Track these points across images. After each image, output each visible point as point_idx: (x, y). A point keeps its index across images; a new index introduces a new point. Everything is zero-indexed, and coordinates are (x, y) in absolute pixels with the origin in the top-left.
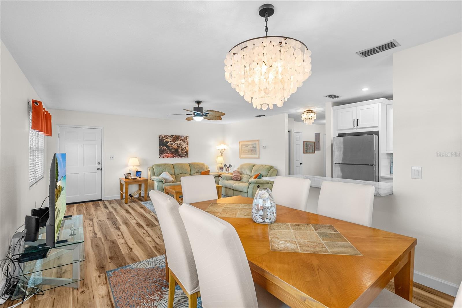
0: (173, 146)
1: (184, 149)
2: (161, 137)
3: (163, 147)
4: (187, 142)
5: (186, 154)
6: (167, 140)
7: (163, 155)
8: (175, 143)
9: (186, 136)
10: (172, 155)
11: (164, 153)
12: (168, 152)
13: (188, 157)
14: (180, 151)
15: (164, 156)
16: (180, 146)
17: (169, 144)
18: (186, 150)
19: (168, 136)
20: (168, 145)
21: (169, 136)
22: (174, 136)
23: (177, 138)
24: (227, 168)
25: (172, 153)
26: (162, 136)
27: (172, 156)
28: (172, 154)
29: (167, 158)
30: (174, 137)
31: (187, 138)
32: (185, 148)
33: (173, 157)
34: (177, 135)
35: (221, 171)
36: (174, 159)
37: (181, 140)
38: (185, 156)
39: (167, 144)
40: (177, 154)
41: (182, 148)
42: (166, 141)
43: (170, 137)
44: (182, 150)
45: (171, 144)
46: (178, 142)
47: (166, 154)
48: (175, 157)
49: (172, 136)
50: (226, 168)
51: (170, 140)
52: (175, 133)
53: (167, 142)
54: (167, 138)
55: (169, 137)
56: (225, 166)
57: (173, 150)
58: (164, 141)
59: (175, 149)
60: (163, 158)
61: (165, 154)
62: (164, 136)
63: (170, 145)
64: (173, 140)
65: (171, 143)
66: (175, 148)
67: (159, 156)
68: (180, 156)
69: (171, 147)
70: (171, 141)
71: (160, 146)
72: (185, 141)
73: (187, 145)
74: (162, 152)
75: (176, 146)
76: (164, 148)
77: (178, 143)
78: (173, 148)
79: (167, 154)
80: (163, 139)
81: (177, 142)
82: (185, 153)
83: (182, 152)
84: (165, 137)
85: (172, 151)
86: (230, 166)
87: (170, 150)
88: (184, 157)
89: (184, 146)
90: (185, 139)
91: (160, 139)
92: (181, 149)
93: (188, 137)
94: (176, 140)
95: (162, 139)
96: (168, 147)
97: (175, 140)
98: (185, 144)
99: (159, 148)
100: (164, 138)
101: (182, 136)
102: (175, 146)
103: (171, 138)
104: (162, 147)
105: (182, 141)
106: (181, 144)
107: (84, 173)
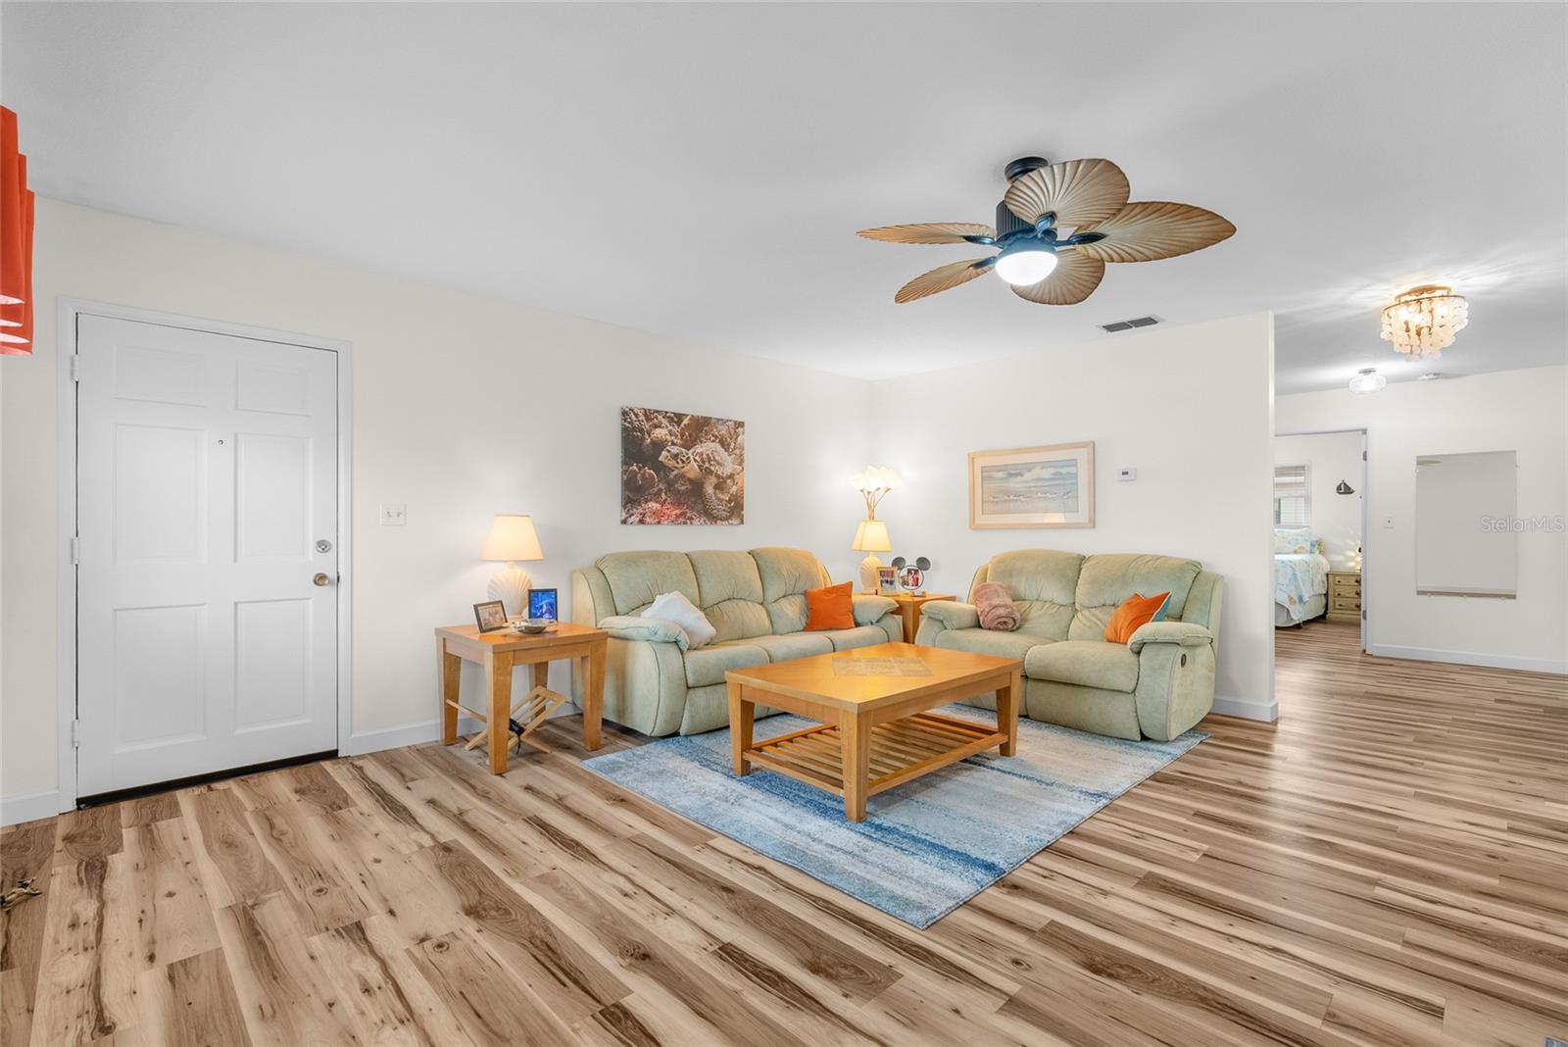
0: (681, 465)
1: (728, 481)
2: (633, 416)
3: (639, 469)
4: (737, 452)
5: (736, 509)
6: (660, 433)
7: (641, 510)
8: (690, 453)
9: (735, 422)
10: (678, 512)
11: (647, 501)
12: (664, 496)
13: (742, 522)
14: (709, 490)
15: (644, 515)
16: (712, 468)
17: (664, 453)
18: (734, 489)
19: (660, 417)
20: (661, 462)
21: (665, 415)
22: (687, 415)
23: (698, 428)
24: (909, 571)
25: (678, 499)
26: (636, 415)
27: (678, 517)
28: (678, 504)
29: (659, 523)
30: (686, 421)
31: (740, 429)
32: (731, 476)
33: (683, 519)
34: (700, 415)
35: (888, 586)
36: (688, 527)
37: (716, 437)
38: (730, 517)
39: (660, 455)
40: (701, 506)
41: (718, 476)
42: (653, 443)
43: (671, 420)
44: (721, 485)
45: (675, 456)
46: (707, 447)
47: (654, 505)
48: (691, 519)
49: (680, 417)
50: (904, 572)
51: (668, 437)
52: (693, 408)
53: (659, 446)
54: (656, 426)
55: (665, 422)
56: (898, 562)
57: (683, 488)
58: (643, 439)
59: (690, 480)
60: (642, 522)
61: (650, 504)
62: (645, 415)
63: (671, 463)
64: (682, 436)
65: (675, 450)
66: (691, 475)
67: (621, 515)
68: (712, 517)
69: (676, 472)
70: (673, 444)
71: (624, 463)
72: (732, 446)
73: (740, 465)
74: (634, 494)
75: (695, 464)
76: (644, 474)
77: (702, 454)
78: (682, 476)
79: (659, 506)
80: (641, 431)
81: (699, 449)
82: (729, 501)
83: (718, 499)
84: (648, 419)
85: (679, 491)
86: (923, 563)
87: (670, 485)
88: (727, 519)
89: (727, 470)
90: (730, 435)
91: (625, 430)
92: (713, 480)
93: (742, 424)
94: (694, 435)
95: (634, 429)
96: (660, 468)
97: (690, 435)
98: (729, 459)
99: (624, 472)
100: (646, 426)
101: (718, 420)
102: (692, 469)
103: (676, 429)
104: (634, 467)
105: (718, 446)
106: (717, 458)
107: (236, 604)
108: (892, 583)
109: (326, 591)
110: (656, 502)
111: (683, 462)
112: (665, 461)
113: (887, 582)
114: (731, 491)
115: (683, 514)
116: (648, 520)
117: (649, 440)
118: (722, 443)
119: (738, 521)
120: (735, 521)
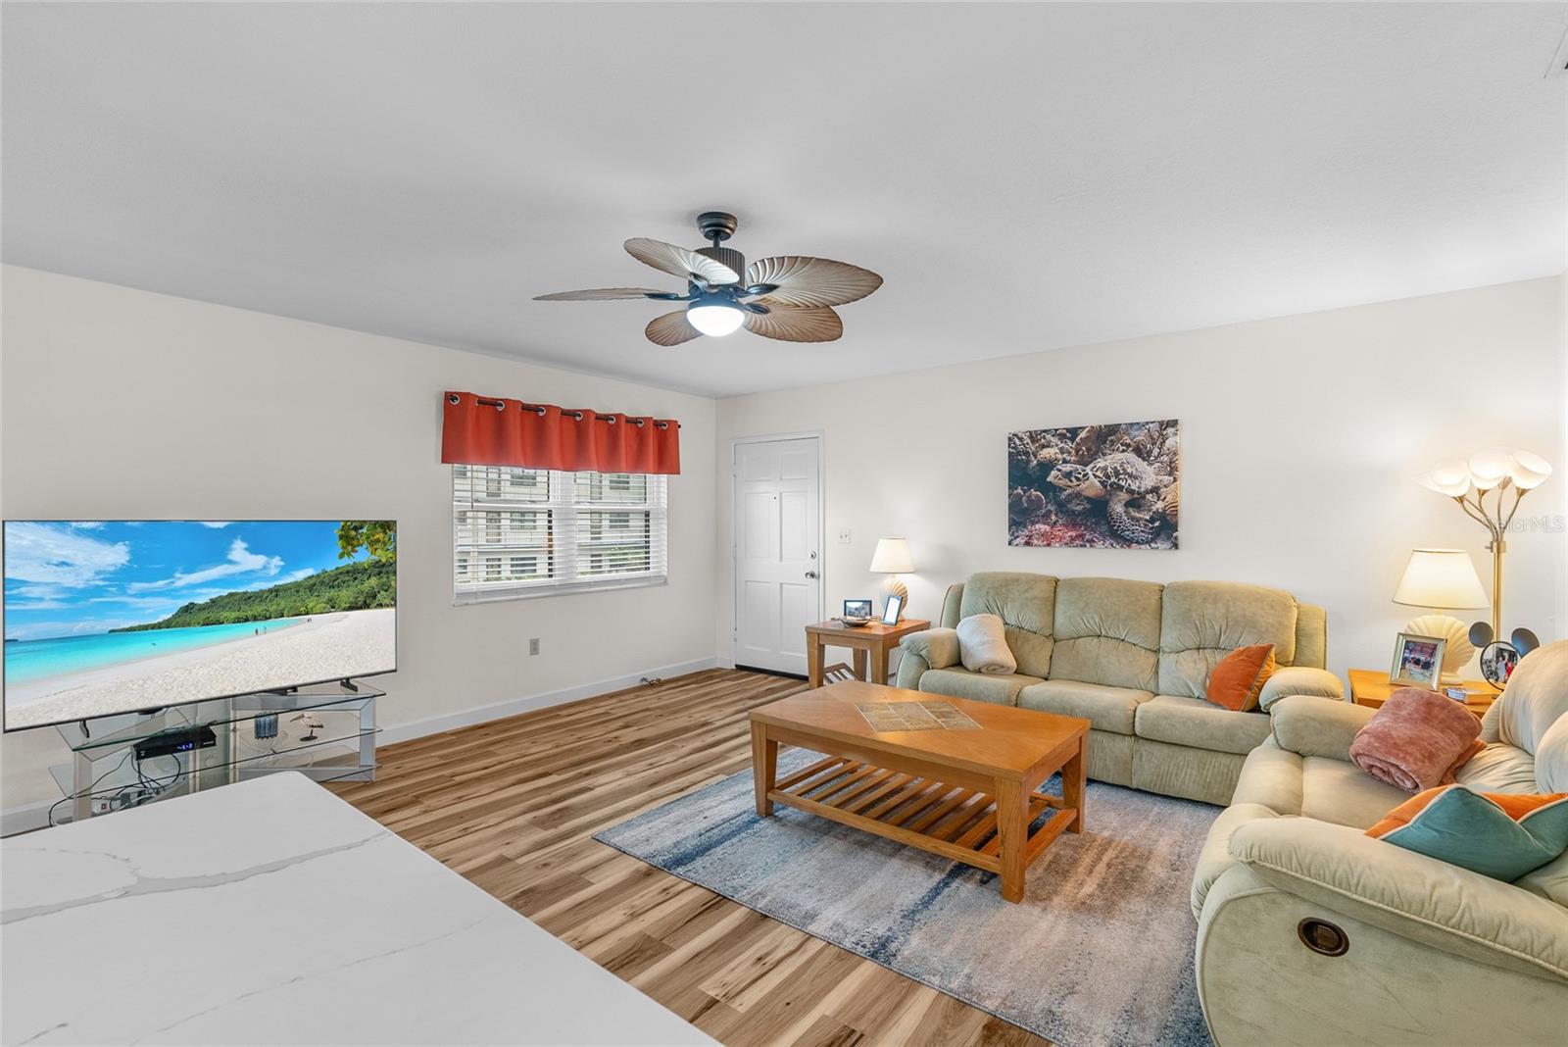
0: (1075, 483)
1: (1149, 497)
2: (1018, 442)
3: (1025, 492)
4: (1165, 458)
5: (1165, 528)
6: (1047, 453)
7: (1026, 532)
8: (1088, 469)
9: (1161, 423)
10: (1074, 534)
11: (1033, 523)
12: (1053, 518)
13: (1176, 546)
14: (1118, 508)
15: (1030, 537)
16: (1122, 483)
17: (1054, 473)
18: (1160, 505)
19: (1049, 437)
20: (1050, 482)
21: (1055, 432)
22: (1083, 428)
23: (1104, 437)
24: (1500, 652)
25: (1073, 520)
26: (1021, 439)
27: (1073, 539)
28: (1074, 526)
29: (1048, 545)
30: (1083, 435)
31: (1170, 430)
32: (1155, 490)
33: (1081, 541)
34: (1103, 424)
35: (1417, 669)
36: (1087, 551)
37: (1128, 446)
38: (1153, 540)
39: (1049, 474)
40: (1104, 528)
41: (1131, 492)
42: (1040, 464)
43: (1062, 437)
44: (1136, 501)
45: (1068, 475)
46: (1110, 460)
47: (1042, 527)
48: (1091, 542)
49: (1074, 432)
50: (1490, 653)
51: (1059, 456)
52: (1091, 416)
53: (1047, 466)
54: (1043, 447)
55: (1055, 440)
56: (1480, 633)
57: (1080, 508)
58: (1028, 461)
59: (1089, 499)
60: (1028, 544)
61: (1037, 526)
62: (1031, 437)
63: (1064, 482)
64: (1077, 452)
65: (1067, 468)
66: (1090, 493)
67: (1007, 537)
68: (1120, 538)
69: (1069, 491)
70: (1065, 461)
71: (1010, 487)
72: (1156, 451)
73: (1170, 474)
74: (1020, 517)
75: (1096, 482)
76: (1030, 496)
77: (1105, 468)
79: (1047, 528)
80: (1027, 453)
81: (1101, 463)
82: (1152, 520)
83: (1133, 518)
84: (1034, 440)
85: (1073, 511)
86: (1526, 639)
87: (1061, 507)
88: (1148, 542)
89: (1148, 482)
90: (1152, 440)
91: (1010, 454)
92: (1124, 496)
93: (1174, 423)
94: (1094, 447)
95: (1019, 453)
96: (1051, 489)
97: (1088, 450)
98: (1150, 469)
99: (1010, 495)
100: (1032, 448)
101: (1132, 425)
102: (1092, 486)
103: (1069, 445)
104: (1020, 491)
105: (1131, 456)
106: (1129, 470)
107: (781, 584)
108: (1427, 666)
109: (813, 581)
110: (1045, 524)
111: (1078, 479)
112: (1056, 482)
113: (1417, 662)
114: (1154, 508)
115: (1081, 536)
116: (1035, 542)
117: (1035, 462)
118: (1139, 451)
119: (1167, 545)
120: (1162, 544)
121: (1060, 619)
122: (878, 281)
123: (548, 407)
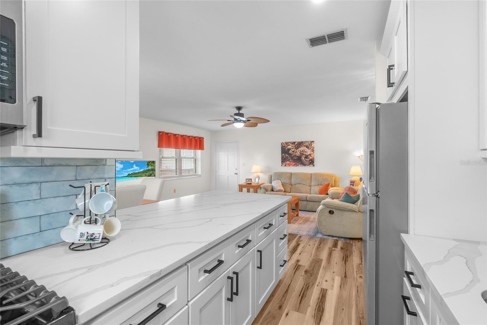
0: (295, 153)
1: (309, 156)
3: (285, 155)
4: (312, 148)
5: (312, 162)
6: (289, 147)
7: (285, 163)
8: (297, 150)
9: (311, 142)
10: (294, 163)
11: (286, 161)
12: (290, 160)
13: (314, 166)
14: (303, 158)
15: (286, 164)
16: (304, 153)
17: (290, 151)
18: (311, 158)
19: (289, 143)
20: (290, 153)
21: (291, 143)
23: (300, 144)
25: (294, 161)
26: (284, 144)
27: (294, 165)
29: (290, 166)
30: (296, 143)
31: (313, 143)
32: (310, 155)
33: (296, 165)
34: (300, 141)
36: (297, 167)
37: (305, 146)
38: (310, 165)
40: (301, 162)
41: (305, 155)
42: (288, 149)
43: (292, 144)
44: (306, 157)
45: (293, 151)
46: (302, 149)
47: (288, 162)
48: (298, 165)
49: (294, 143)
51: (292, 148)
52: (298, 140)
53: (289, 150)
54: (288, 145)
55: (291, 144)
57: (296, 158)
58: (285, 148)
59: (297, 156)
60: (285, 166)
61: (287, 162)
62: (286, 143)
63: (293, 153)
64: (295, 147)
65: (293, 150)
66: (298, 155)
67: (281, 164)
68: (304, 165)
69: (293, 155)
70: (293, 149)
71: (281, 154)
72: (310, 147)
73: (313, 152)
74: (284, 160)
75: (299, 153)
77: (301, 150)
78: (295, 156)
79: (289, 162)
80: (285, 147)
81: (300, 149)
82: (309, 161)
83: (306, 160)
84: (286, 144)
85: (294, 159)
87: (292, 158)
88: (309, 165)
89: (309, 153)
90: (309, 145)
91: (282, 147)
92: (304, 156)
93: (313, 142)
94: (298, 146)
95: (283, 147)
96: (290, 154)
98: (309, 151)
99: (282, 155)
100: (286, 146)
101: (306, 142)
102: (298, 154)
103: (293, 145)
104: (283, 155)
105: (305, 148)
106: (305, 151)
107: (228, 176)
108: (353, 185)
109: (237, 175)
110: (289, 161)
111: (295, 152)
112: (291, 153)
113: (352, 185)
114: (310, 158)
115: (296, 164)
116: (287, 165)
117: (287, 149)
118: (307, 147)
119: (312, 166)
120: (311, 166)
121: (292, 181)
122: (270, 121)
123: (178, 134)
